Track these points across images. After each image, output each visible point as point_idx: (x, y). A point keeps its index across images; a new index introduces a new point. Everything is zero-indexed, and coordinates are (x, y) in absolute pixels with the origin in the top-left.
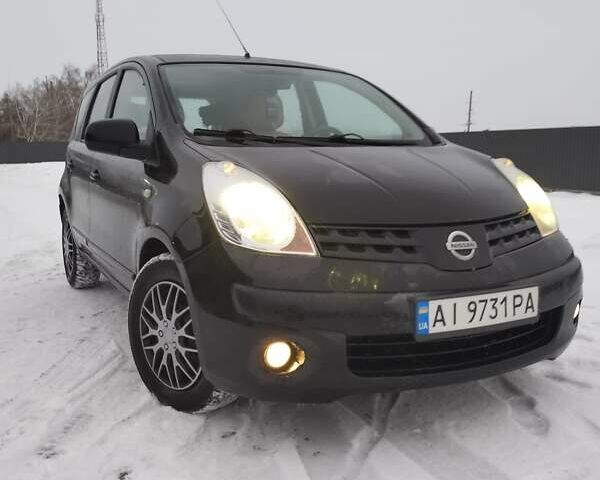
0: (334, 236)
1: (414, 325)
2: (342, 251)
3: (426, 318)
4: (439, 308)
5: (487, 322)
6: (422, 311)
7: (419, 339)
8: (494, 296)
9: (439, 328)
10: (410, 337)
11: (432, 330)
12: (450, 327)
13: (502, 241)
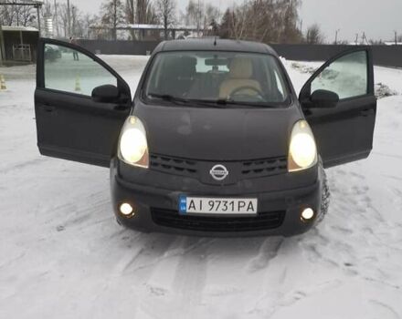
0: (159, 160)
1: (179, 208)
2: (160, 168)
3: (185, 205)
4: (192, 201)
5: (220, 211)
6: (183, 201)
7: (181, 213)
8: (225, 200)
9: (192, 210)
10: (177, 211)
11: (188, 211)
12: (198, 211)
13: (252, 172)
